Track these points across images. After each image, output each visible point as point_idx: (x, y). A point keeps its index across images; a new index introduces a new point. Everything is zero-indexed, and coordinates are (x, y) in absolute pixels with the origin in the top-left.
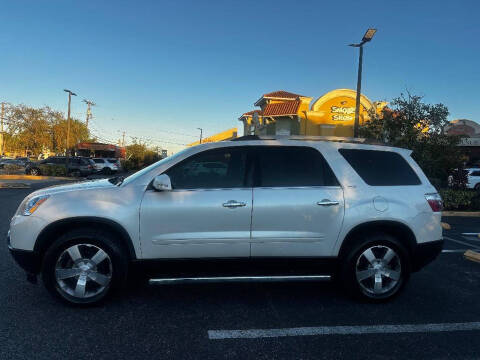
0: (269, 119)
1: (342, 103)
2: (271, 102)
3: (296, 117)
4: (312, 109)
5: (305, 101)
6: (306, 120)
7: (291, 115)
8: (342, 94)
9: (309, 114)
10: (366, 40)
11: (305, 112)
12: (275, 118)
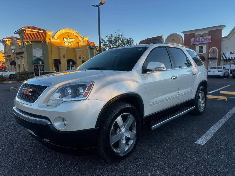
0: (28, 42)
1: (68, 36)
2: (27, 32)
3: (45, 42)
4: (53, 38)
5: (49, 33)
6: (51, 43)
7: (42, 40)
8: (68, 31)
9: (52, 40)
10: (101, 4)
11: (50, 39)
12: (31, 41)
